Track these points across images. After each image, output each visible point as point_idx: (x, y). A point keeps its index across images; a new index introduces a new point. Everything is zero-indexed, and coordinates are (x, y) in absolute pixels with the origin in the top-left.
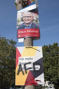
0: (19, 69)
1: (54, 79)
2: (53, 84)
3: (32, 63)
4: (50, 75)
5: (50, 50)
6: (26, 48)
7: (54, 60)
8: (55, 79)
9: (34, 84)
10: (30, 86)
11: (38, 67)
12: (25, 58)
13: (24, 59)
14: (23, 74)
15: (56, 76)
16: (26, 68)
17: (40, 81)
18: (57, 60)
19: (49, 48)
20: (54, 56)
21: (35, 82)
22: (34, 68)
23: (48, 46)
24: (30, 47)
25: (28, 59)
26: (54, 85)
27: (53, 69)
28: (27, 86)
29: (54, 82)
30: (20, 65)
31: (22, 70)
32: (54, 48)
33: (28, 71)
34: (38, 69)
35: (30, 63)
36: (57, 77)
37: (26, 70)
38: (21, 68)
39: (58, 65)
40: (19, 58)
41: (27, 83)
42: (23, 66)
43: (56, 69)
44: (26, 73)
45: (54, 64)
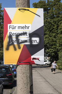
0: (9, 42)
1: (50, 50)
2: (48, 56)
3: (28, 34)
4: (46, 45)
5: (49, 8)
6: (19, 9)
7: (53, 23)
8: (52, 51)
9: (29, 63)
10: (24, 66)
11: (36, 40)
12: (17, 25)
13: (17, 28)
14: (15, 49)
15: (54, 46)
16: (19, 41)
17: (38, 59)
18: (57, 24)
19: (48, 5)
20: (54, 17)
21: (32, 60)
22: (31, 41)
23: (46, 2)
24: (25, 10)
25: (23, 28)
26: (49, 58)
27: (51, 37)
28: (20, 66)
29: (50, 54)
30: (10, 37)
31: (13, 44)
32: (54, 5)
33: (22, 45)
34: (36, 43)
35: (25, 34)
36: (55, 48)
37: (19, 43)
38: (12, 41)
39: (58, 32)
40: (9, 25)
41: (20, 62)
42: (14, 38)
43: (55, 37)
44: (19, 48)
45: (52, 29)
